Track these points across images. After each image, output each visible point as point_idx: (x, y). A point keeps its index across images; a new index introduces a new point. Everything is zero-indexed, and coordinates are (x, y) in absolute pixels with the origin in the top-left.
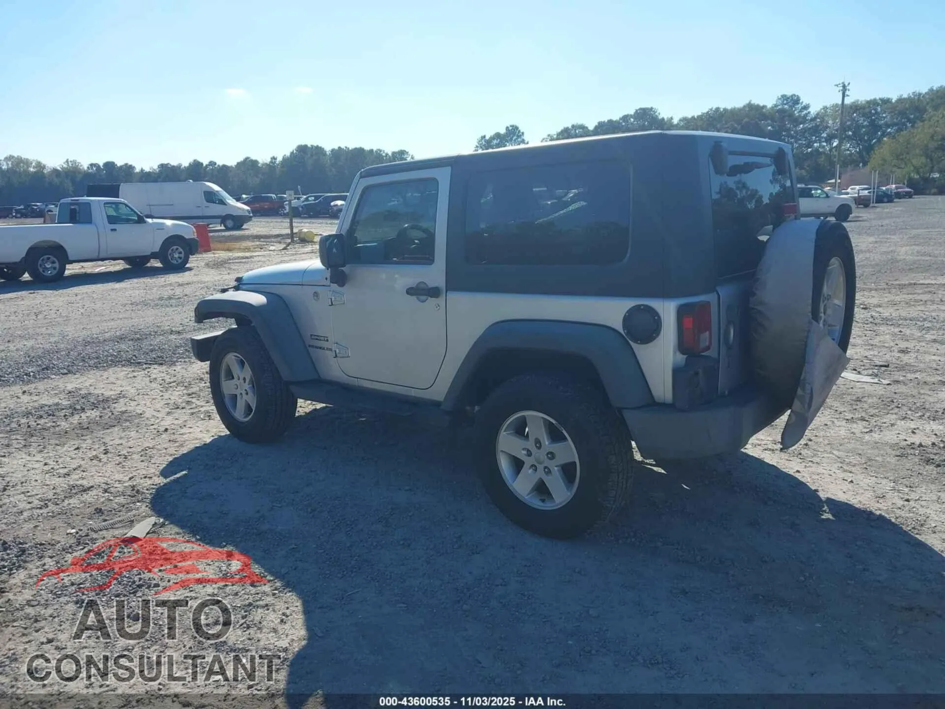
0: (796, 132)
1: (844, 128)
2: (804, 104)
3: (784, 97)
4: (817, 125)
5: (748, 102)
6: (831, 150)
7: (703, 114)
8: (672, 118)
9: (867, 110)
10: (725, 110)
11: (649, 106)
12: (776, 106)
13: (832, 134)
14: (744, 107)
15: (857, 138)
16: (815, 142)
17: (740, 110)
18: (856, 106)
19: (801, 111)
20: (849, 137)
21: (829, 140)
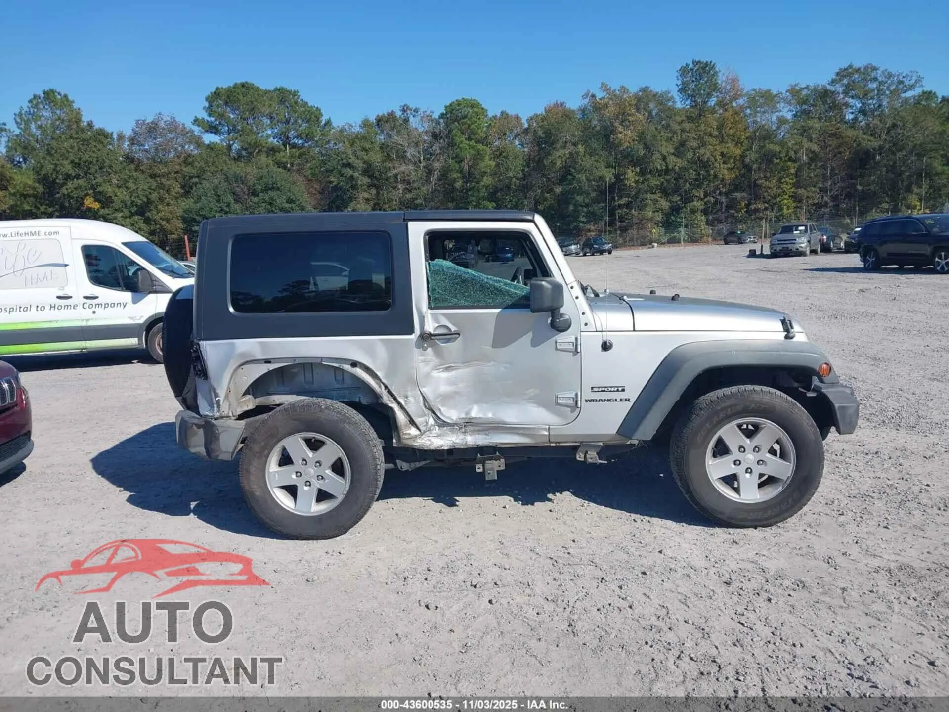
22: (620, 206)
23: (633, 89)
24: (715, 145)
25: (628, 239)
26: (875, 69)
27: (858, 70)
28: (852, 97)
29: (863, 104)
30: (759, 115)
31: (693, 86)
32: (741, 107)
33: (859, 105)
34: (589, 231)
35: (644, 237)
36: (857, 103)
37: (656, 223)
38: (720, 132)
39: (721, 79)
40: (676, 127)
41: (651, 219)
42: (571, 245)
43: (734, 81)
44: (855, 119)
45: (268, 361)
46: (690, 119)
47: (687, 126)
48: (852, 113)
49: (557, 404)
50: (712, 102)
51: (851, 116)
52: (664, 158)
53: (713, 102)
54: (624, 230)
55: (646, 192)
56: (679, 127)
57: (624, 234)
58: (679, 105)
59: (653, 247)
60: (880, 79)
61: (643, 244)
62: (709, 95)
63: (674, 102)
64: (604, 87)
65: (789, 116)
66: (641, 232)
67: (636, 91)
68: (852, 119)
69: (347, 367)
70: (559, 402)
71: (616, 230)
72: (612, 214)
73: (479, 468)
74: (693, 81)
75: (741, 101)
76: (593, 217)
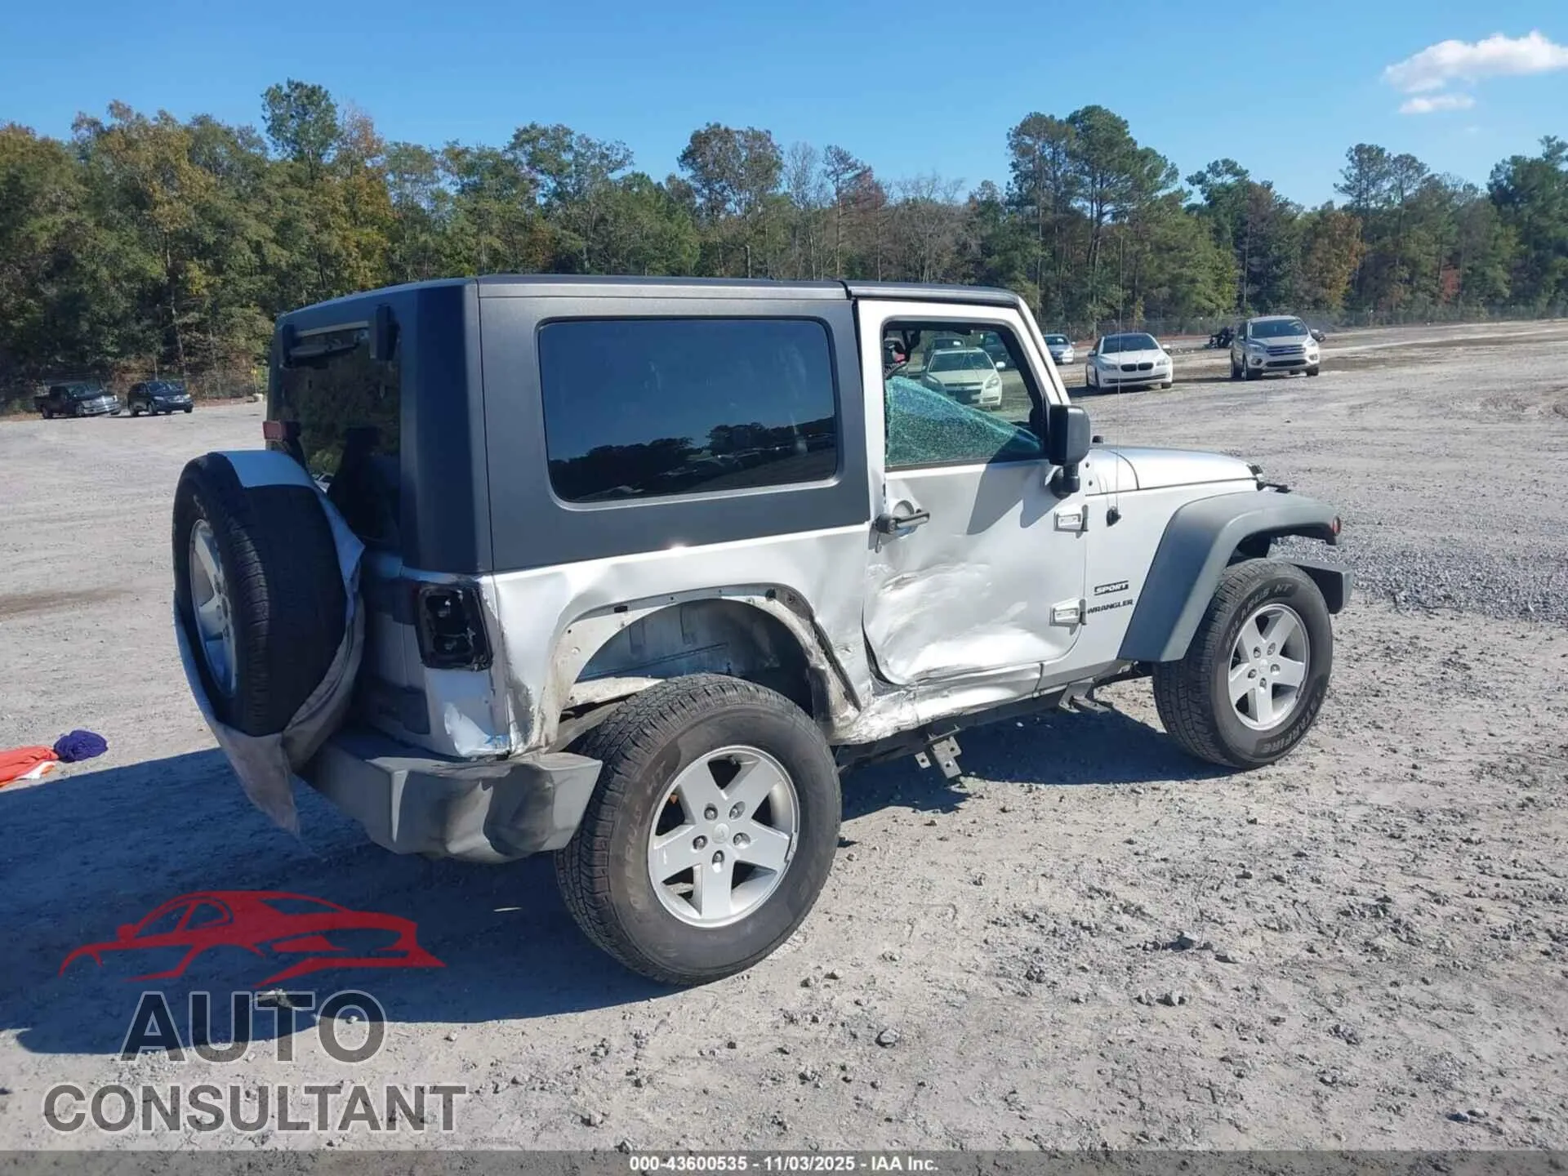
22: (187, 327)
23: (184, 119)
24: (346, 230)
25: (206, 385)
26: (569, 133)
27: (544, 133)
28: (542, 172)
29: (559, 183)
30: (408, 185)
31: (293, 124)
32: (380, 170)
33: (553, 185)
34: (127, 370)
35: (234, 383)
36: (549, 181)
37: (256, 359)
38: (351, 208)
39: (343, 118)
40: (273, 193)
41: (245, 352)
42: (99, 396)
43: (365, 126)
44: (549, 204)
45: (621, 608)
46: (296, 181)
47: (294, 192)
48: (545, 196)
49: (1054, 623)
50: (330, 156)
51: (543, 201)
52: (257, 248)
53: (332, 157)
54: (197, 369)
55: (231, 304)
56: (278, 194)
57: (199, 378)
58: (274, 155)
59: (256, 399)
60: (576, 148)
61: (236, 396)
62: (324, 144)
63: (265, 149)
64: (116, 109)
65: (452, 191)
66: (231, 374)
67: (187, 123)
68: (545, 205)
69: (760, 601)
70: (1058, 619)
71: (181, 371)
72: (169, 340)
73: (923, 761)
74: (292, 116)
75: (380, 160)
76: (131, 345)
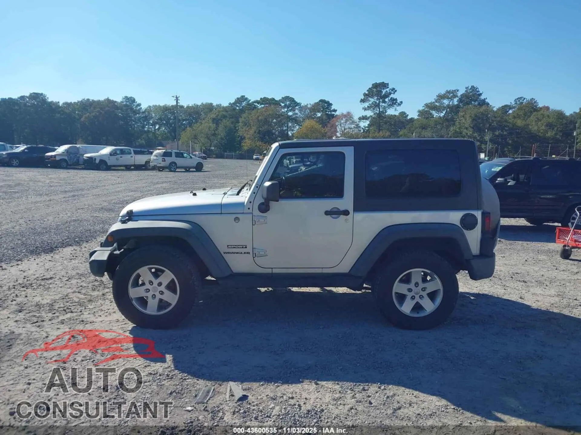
0: (135, 118)
1: (160, 119)
2: (138, 103)
3: (126, 97)
4: (146, 116)
5: (107, 98)
6: (155, 130)
7: (78, 102)
8: (59, 102)
9: (172, 111)
10: (93, 100)
11: (40, 92)
12: (122, 102)
13: (156, 122)
14: (105, 100)
15: (168, 124)
16: (146, 125)
17: (103, 102)
18: (166, 108)
19: (136, 107)
20: (164, 124)
21: (154, 124)
